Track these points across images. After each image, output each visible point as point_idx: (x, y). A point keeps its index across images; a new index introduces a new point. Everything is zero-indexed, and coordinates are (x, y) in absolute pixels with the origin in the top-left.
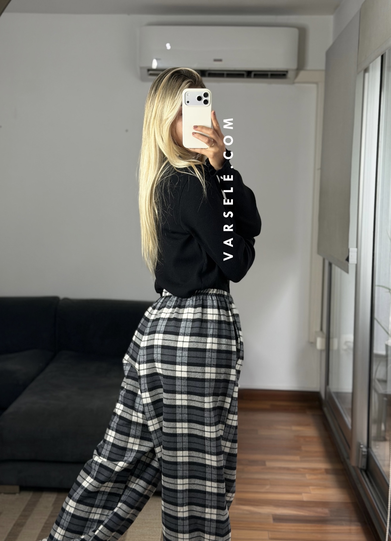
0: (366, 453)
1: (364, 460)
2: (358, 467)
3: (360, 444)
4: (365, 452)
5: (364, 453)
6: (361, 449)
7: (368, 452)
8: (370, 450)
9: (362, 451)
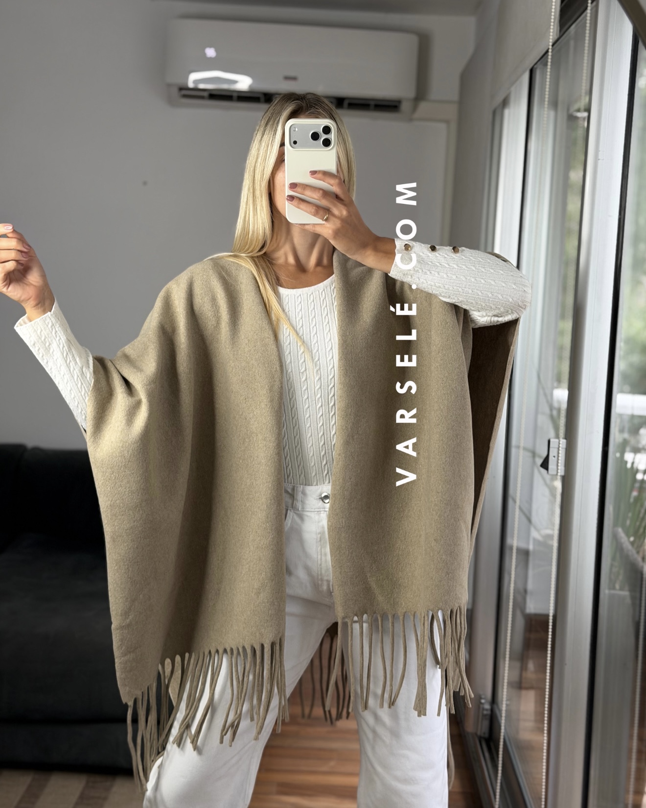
0: (489, 712)
1: (486, 724)
2: (476, 734)
3: (481, 698)
4: (487, 710)
5: (485, 712)
6: (481, 706)
7: (492, 710)
8: (495, 706)
9: (483, 709)
